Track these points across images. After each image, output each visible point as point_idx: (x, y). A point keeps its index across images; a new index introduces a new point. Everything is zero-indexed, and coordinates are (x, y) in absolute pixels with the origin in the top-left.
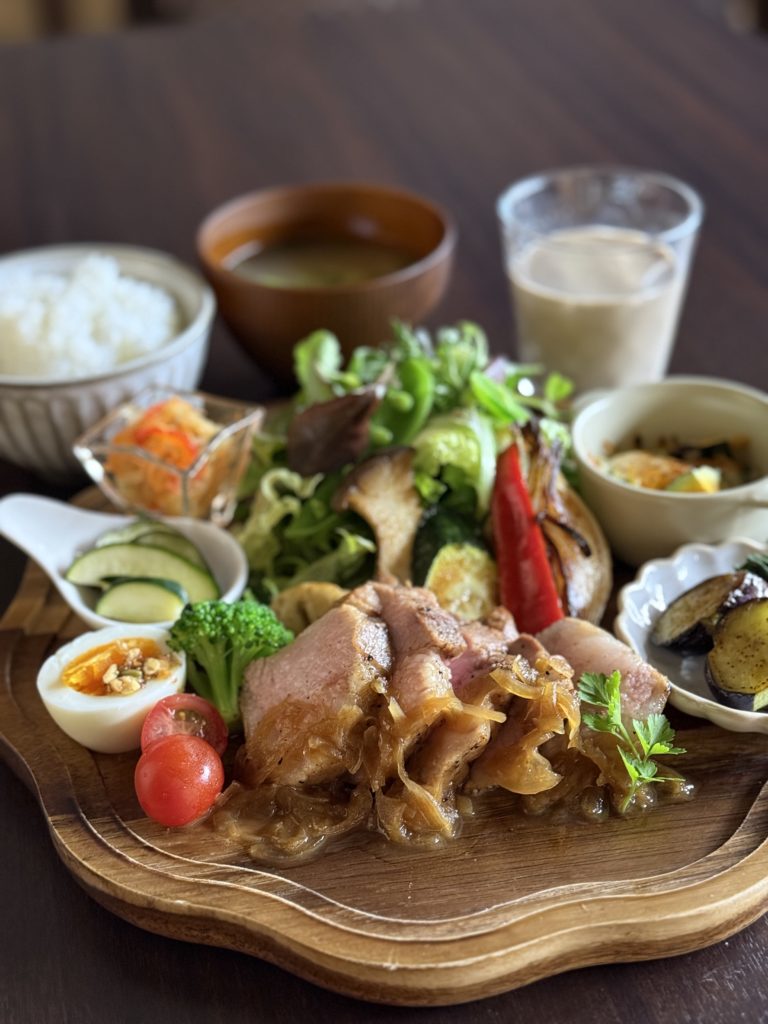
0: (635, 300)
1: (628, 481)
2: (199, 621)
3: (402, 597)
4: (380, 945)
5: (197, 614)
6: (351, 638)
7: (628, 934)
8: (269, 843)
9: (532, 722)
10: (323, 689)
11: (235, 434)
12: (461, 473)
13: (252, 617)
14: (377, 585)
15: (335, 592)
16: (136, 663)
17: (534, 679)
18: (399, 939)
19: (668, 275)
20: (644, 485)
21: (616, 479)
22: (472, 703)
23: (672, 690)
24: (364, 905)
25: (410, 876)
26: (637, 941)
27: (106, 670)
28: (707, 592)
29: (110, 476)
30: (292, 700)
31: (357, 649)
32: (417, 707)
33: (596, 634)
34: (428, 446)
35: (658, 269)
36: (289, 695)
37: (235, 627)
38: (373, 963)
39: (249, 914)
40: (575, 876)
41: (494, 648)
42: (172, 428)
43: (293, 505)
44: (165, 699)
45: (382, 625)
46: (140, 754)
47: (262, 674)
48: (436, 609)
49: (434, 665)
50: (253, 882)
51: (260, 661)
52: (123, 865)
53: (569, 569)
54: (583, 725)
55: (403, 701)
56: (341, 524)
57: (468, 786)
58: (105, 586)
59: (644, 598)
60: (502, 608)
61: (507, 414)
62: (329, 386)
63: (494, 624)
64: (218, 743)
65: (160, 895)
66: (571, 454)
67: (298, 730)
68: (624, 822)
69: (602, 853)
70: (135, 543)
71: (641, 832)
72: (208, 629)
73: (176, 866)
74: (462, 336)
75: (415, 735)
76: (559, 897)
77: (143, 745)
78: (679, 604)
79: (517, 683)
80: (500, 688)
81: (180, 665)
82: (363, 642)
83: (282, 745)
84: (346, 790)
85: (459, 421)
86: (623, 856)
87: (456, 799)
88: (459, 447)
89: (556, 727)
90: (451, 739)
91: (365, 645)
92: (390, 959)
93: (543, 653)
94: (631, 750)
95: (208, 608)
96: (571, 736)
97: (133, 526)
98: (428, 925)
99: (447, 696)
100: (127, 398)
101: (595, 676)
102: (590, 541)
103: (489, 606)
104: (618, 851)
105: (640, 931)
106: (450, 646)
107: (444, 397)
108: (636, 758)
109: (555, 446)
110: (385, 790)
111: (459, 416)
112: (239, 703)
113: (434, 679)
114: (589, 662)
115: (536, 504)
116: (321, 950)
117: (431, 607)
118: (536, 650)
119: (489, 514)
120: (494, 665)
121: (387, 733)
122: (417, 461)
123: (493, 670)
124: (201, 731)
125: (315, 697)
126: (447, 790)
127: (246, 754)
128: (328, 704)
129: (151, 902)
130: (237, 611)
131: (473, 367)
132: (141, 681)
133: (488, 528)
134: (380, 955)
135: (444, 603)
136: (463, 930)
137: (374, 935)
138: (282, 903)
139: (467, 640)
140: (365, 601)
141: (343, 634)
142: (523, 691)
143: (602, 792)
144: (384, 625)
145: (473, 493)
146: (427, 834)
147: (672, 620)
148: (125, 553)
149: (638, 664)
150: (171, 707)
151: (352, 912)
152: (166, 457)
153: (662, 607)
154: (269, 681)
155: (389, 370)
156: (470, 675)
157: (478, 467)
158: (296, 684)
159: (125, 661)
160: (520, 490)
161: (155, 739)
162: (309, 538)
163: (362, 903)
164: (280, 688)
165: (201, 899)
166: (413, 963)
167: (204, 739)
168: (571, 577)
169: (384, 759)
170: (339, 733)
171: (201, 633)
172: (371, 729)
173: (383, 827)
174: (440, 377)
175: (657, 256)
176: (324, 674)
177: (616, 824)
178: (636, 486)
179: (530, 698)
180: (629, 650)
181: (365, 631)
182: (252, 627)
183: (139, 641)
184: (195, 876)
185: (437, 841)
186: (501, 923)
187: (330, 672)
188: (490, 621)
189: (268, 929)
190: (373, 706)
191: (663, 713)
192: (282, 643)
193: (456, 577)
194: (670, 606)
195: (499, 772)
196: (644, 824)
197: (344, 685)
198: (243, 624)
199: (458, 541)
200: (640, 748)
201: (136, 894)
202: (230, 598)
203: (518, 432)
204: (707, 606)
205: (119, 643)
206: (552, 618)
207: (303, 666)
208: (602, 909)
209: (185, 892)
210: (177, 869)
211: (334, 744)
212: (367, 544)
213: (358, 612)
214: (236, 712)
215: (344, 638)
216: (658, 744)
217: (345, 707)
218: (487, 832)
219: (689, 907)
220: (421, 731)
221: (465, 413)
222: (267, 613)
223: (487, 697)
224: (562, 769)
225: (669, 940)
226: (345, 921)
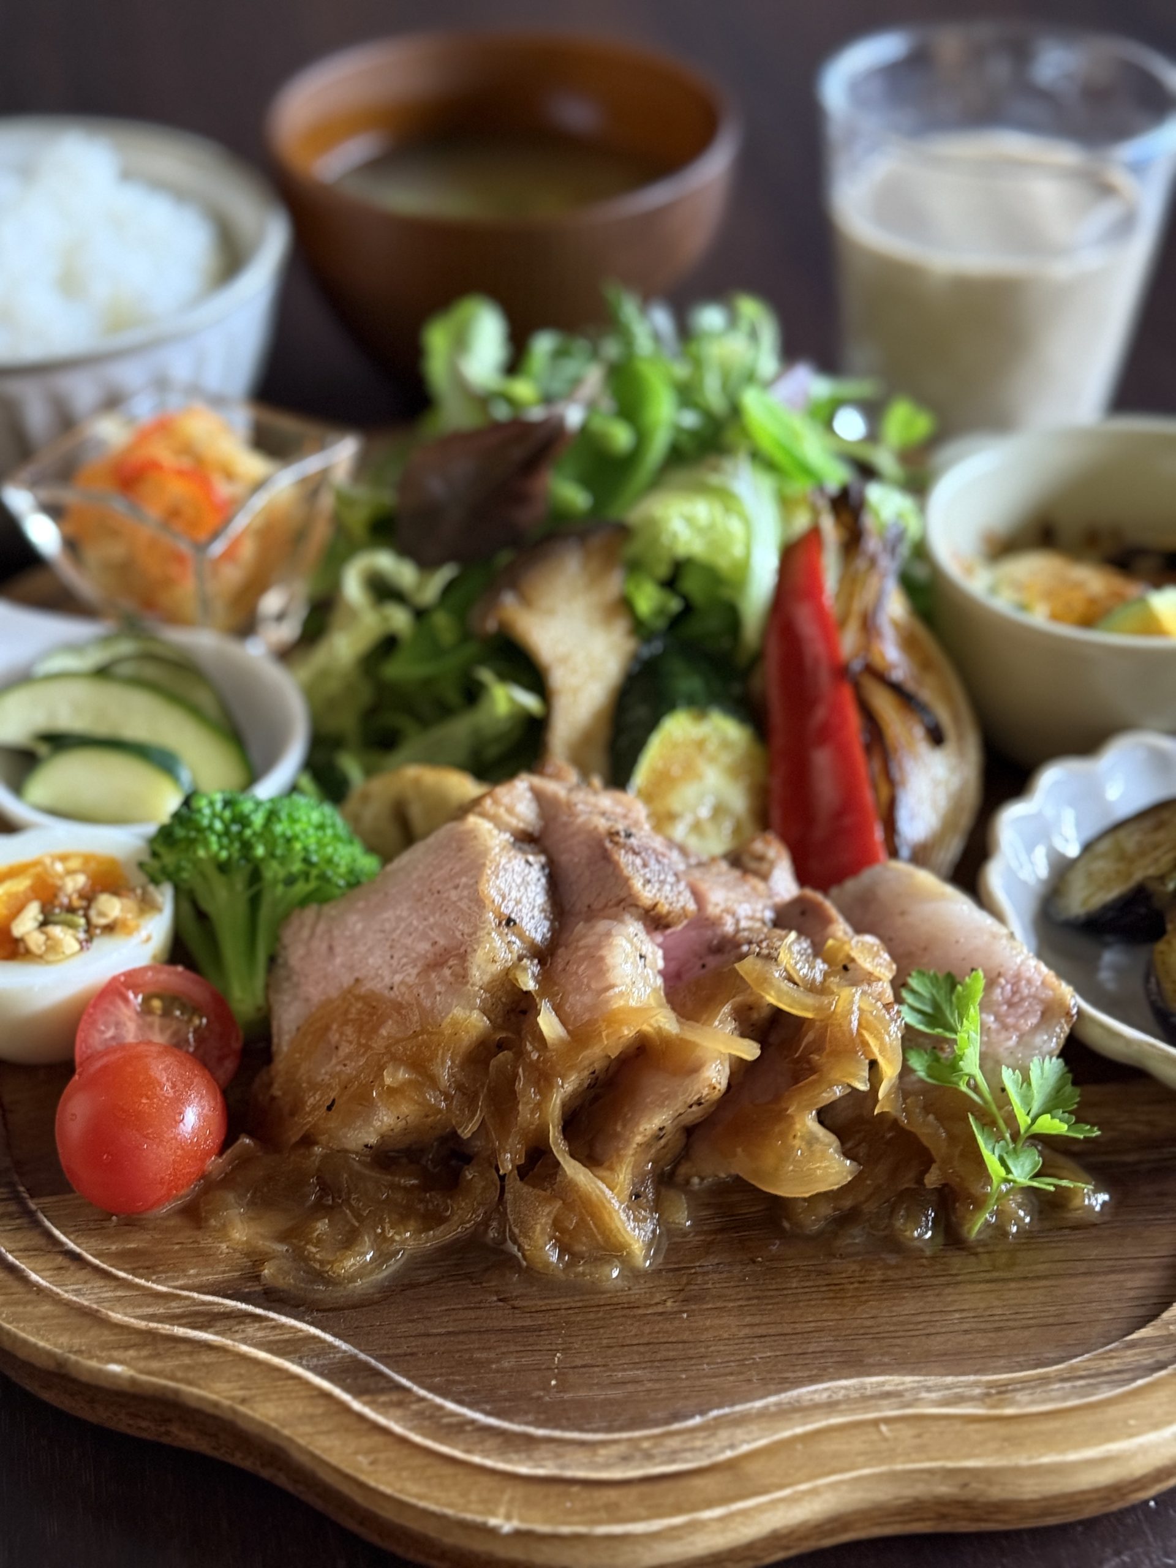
0: (1060, 270)
1: (1023, 607)
2: (200, 830)
3: (580, 807)
4: (485, 1481)
5: (198, 816)
6: (477, 882)
7: (965, 1485)
8: (299, 1256)
9: (809, 1062)
10: (418, 974)
11: (304, 481)
12: (713, 576)
13: (298, 828)
14: (537, 781)
15: (463, 786)
16: (77, 903)
17: (819, 978)
18: (523, 1470)
19: (1125, 225)
20: (1055, 617)
21: (1002, 603)
22: (697, 1021)
23: (1080, 1012)
24: (466, 1392)
25: (560, 1341)
26: (981, 1499)
27: (18, 911)
28: (1160, 826)
29: (71, 545)
30: (363, 990)
31: (487, 902)
32: (591, 1022)
33: (943, 897)
34: (653, 525)
35: (1106, 213)
36: (357, 980)
37: (266, 845)
38: (469, 1516)
39: (243, 1401)
40: (871, 1361)
41: (750, 913)
42: (185, 463)
43: (399, 619)
44: (125, 974)
45: (537, 860)
46: (72, 1072)
47: (312, 935)
48: (645, 834)
49: (631, 942)
50: (260, 1334)
51: (310, 912)
52: (17, 1287)
53: (901, 768)
54: (906, 1070)
55: (567, 1008)
56: (482, 661)
57: (683, 1170)
58: (43, 749)
59: (1042, 831)
60: (771, 837)
61: (806, 470)
62: (483, 400)
63: (753, 865)
64: (221, 1059)
65: (79, 1352)
66: (921, 551)
67: (368, 1047)
68: (973, 1259)
69: (927, 1318)
70: (102, 673)
71: (1004, 1280)
72: (215, 847)
73: (119, 1293)
74: (733, 320)
75: (586, 1073)
76: (837, 1403)
77: (77, 1060)
78: (1104, 846)
79: (787, 986)
80: (752, 993)
81: (158, 909)
82: (499, 889)
83: (339, 1073)
84: (453, 1162)
85: (714, 479)
86: (966, 1326)
87: (657, 1193)
88: (712, 527)
89: (854, 1076)
90: (655, 1084)
91: (504, 898)
92: (502, 1510)
93: (841, 928)
94: (993, 1123)
95: (219, 806)
96: (881, 1094)
97: (105, 640)
98: (582, 1444)
99: (653, 1002)
100: (113, 402)
101: (937, 978)
102: (943, 715)
103: (749, 829)
104: (957, 1315)
105: (990, 1483)
106: (664, 908)
107: (693, 434)
108: (1003, 1138)
109: (891, 534)
110: (523, 1172)
111: (715, 469)
112: (267, 987)
113: (628, 968)
114: (925, 949)
115: (848, 642)
116: (372, 1483)
117: (634, 830)
118: (827, 921)
119: (758, 657)
120: (745, 948)
121: (533, 1067)
122: (633, 549)
123: (742, 957)
124: (191, 1036)
125: (403, 989)
126: (639, 1179)
127: (270, 1085)
128: (427, 1003)
129: (61, 1363)
130: (272, 816)
131: (750, 377)
132: (82, 936)
133: (757, 682)
134: (483, 1501)
135: (663, 820)
136: (648, 1457)
137: (477, 1459)
138: (307, 1384)
139: (698, 897)
140: (510, 811)
141: (463, 872)
142: (794, 1002)
143: (934, 1198)
144: (543, 859)
145: (732, 616)
146: (596, 1259)
147: (1090, 875)
148: (84, 692)
149: (1019, 960)
150: (136, 989)
151: (440, 1408)
152: (174, 514)
153: (1072, 850)
154: (324, 947)
155: (593, 377)
156: (700, 963)
157: (743, 567)
158: (371, 961)
159: (55, 896)
160: (820, 613)
161: (100, 1048)
162: (427, 683)
163: (462, 1388)
164: (343, 965)
165: (155, 1365)
166: (546, 1521)
167: (193, 1054)
168: (903, 783)
169: (525, 1114)
170: (443, 1062)
171: (201, 853)
172: (505, 1056)
173: (515, 1241)
174: (686, 395)
175: (1105, 190)
176: (424, 947)
177: (957, 1261)
178: (1039, 618)
179: (809, 1015)
180: (1003, 931)
181: (505, 870)
182: (298, 846)
183: (87, 859)
184: (152, 1318)
185: (615, 1273)
186: (722, 1450)
187: (435, 943)
188: (746, 859)
189: (276, 1432)
190: (513, 1010)
191: (1061, 1055)
192: (352, 880)
193: (690, 771)
194: (1088, 848)
195: (739, 1150)
196: (1011, 1265)
197: (458, 969)
198: (281, 841)
199: (699, 706)
200: (1011, 1119)
201: (35, 1345)
202: (268, 789)
203: (824, 505)
204: (1158, 853)
205: (48, 861)
206: (863, 860)
207: (387, 926)
208: (919, 1436)
209: (127, 1348)
210: (119, 1299)
211: (432, 1081)
212: (529, 701)
213: (495, 832)
214: (260, 1000)
215: (464, 880)
216: (1048, 1116)
217: (458, 1012)
218: (711, 1261)
219: (1086, 1444)
220: (597, 1066)
221: (727, 464)
222: (329, 822)
223: (726, 1009)
224: (862, 1151)
225: (1045, 1499)
226: (427, 1423)
